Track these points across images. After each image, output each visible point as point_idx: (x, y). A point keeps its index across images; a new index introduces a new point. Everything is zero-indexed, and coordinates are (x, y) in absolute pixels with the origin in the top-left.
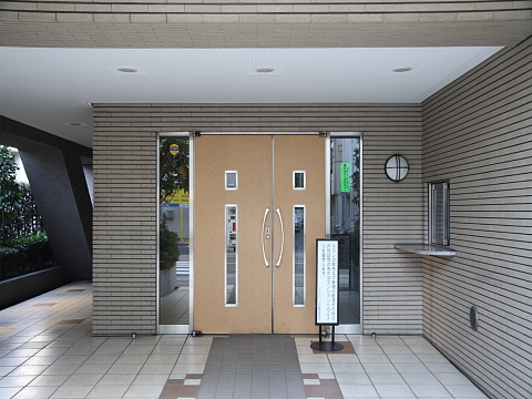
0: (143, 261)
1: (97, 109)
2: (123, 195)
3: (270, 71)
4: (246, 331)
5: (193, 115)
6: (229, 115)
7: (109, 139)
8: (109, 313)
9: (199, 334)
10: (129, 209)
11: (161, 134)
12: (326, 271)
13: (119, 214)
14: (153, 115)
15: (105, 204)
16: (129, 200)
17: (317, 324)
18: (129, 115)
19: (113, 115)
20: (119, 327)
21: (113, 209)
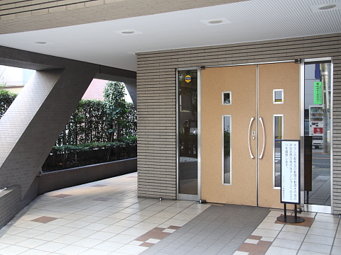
0: (167, 152)
1: (139, 57)
2: (155, 110)
3: (219, 22)
4: (238, 203)
5: (199, 55)
6: (224, 53)
7: (146, 74)
8: (147, 184)
9: (204, 202)
10: (158, 119)
11: (179, 69)
12: (289, 163)
13: (152, 122)
14: (173, 57)
15: (144, 116)
16: (158, 113)
17: (282, 202)
18: (158, 58)
19: (149, 59)
20: (153, 193)
21: (149, 119)
